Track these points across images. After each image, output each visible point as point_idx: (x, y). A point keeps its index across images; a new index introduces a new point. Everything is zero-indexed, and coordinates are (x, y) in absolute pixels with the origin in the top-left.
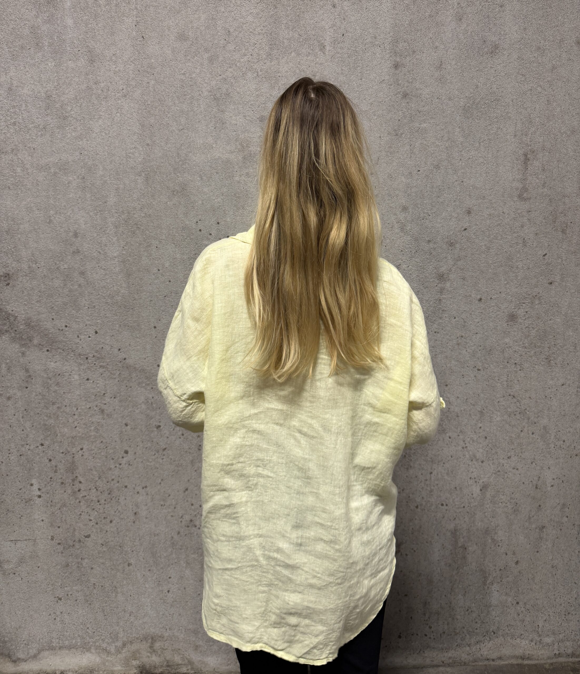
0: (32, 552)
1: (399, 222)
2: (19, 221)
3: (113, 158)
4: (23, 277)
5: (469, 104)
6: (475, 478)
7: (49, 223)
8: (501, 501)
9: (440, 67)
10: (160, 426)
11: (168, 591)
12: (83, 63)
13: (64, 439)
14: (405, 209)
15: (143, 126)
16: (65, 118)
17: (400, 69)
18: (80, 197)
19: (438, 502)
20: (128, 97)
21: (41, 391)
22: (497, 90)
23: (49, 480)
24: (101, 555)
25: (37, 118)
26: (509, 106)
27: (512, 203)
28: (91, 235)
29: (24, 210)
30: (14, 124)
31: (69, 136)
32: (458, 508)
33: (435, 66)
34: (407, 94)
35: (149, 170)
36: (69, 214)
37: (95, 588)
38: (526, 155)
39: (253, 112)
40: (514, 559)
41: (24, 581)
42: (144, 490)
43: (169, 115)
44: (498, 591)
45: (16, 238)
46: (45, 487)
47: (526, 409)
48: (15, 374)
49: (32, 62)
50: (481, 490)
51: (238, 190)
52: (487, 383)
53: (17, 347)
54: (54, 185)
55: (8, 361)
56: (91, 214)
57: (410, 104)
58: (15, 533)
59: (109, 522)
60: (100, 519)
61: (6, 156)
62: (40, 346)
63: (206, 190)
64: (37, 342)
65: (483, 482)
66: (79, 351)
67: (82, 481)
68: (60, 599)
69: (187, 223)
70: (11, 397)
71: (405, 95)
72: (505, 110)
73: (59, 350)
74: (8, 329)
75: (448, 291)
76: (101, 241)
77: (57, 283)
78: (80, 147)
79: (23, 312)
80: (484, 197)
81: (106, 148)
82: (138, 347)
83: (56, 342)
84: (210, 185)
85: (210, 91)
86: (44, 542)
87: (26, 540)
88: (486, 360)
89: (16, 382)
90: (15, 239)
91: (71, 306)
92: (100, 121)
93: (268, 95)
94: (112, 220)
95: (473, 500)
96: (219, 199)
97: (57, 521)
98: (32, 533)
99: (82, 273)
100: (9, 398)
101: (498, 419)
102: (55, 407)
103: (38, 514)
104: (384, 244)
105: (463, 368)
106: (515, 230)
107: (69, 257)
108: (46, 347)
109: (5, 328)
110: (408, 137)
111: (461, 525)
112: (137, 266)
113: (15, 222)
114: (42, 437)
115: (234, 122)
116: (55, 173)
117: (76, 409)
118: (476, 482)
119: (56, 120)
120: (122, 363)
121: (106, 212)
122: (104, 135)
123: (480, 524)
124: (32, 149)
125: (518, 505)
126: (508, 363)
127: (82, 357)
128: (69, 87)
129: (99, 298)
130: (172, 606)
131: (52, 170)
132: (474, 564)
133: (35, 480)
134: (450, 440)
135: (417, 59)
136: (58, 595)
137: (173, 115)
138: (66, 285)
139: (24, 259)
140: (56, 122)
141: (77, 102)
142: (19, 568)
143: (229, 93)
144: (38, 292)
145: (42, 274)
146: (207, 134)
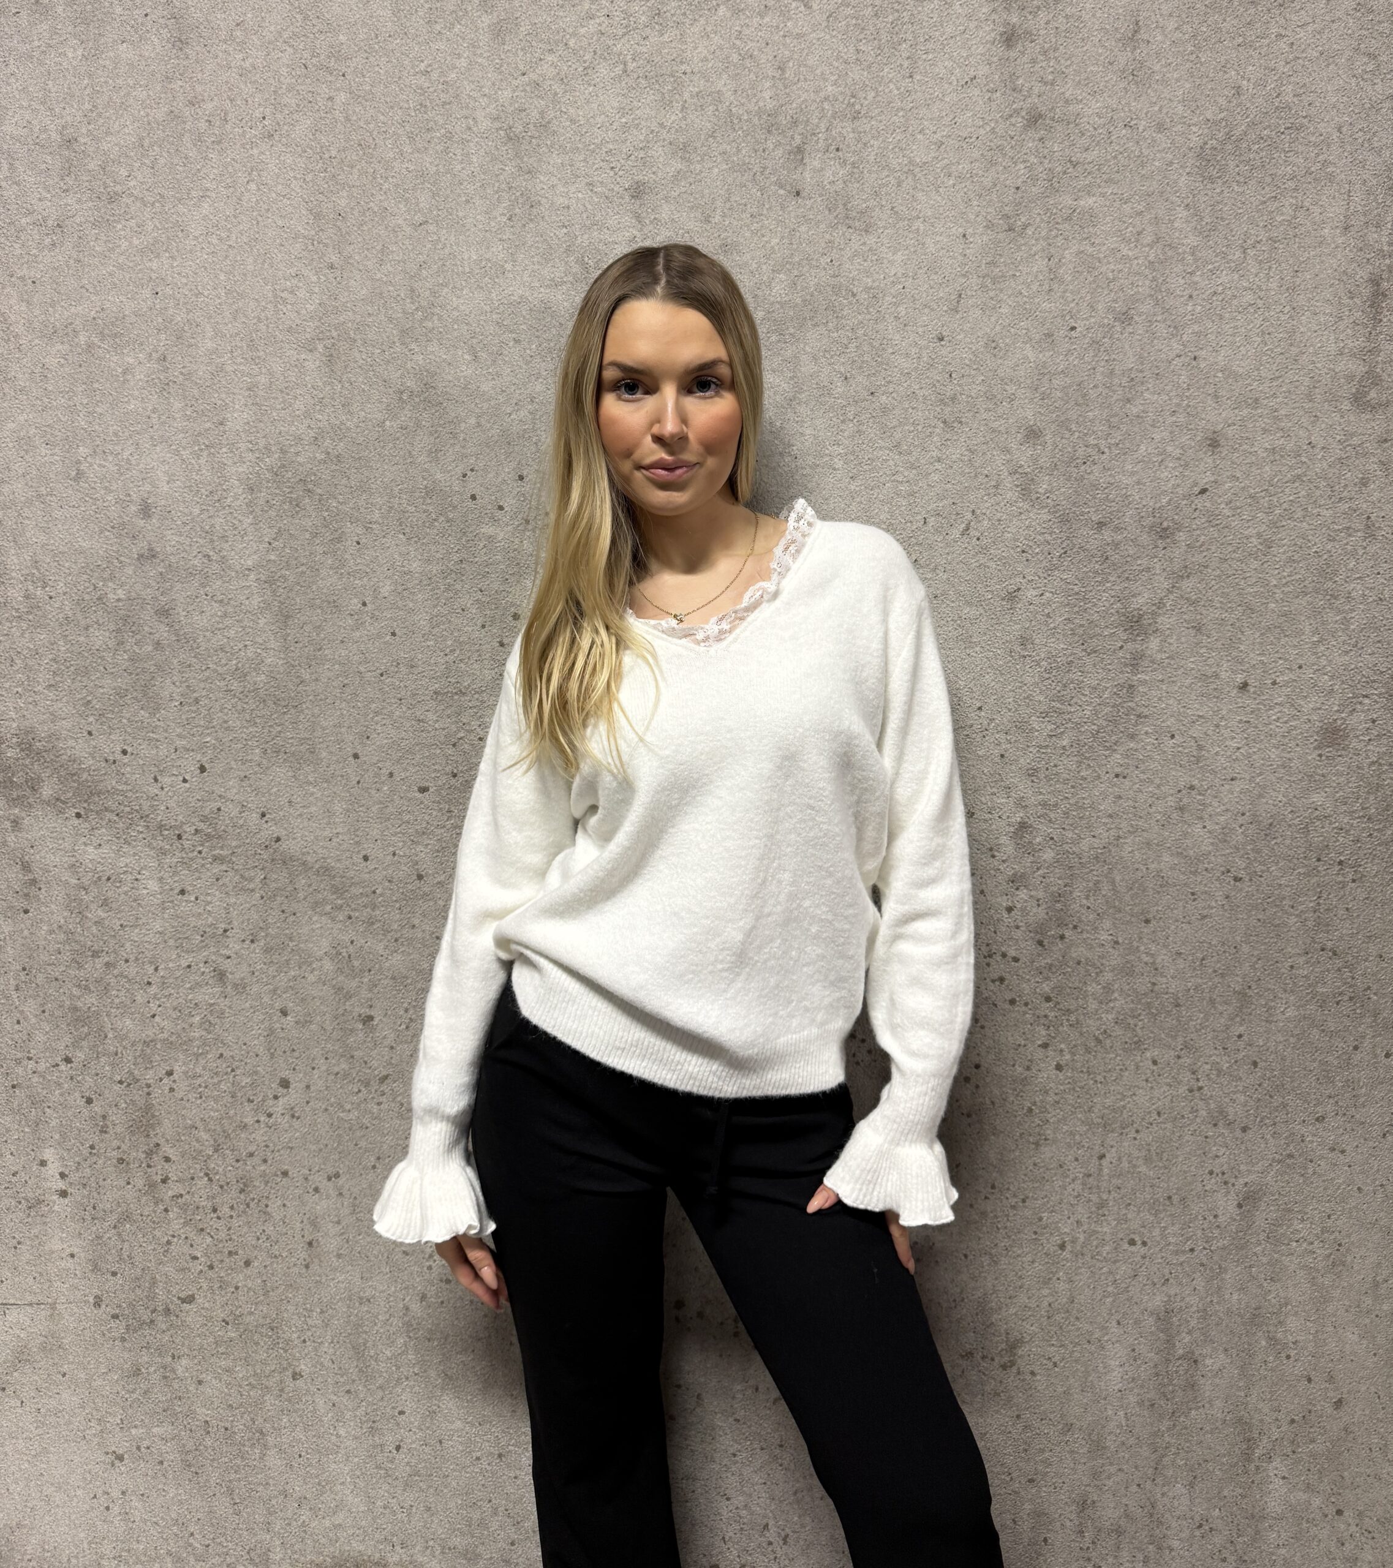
0: (45, 1337)
1: (1016, 472)
3: (241, 304)
4: (11, 622)
5: (1214, 142)
6: (1223, 1173)
7: (75, 480)
8: (1298, 1236)
9: (1133, 38)
10: (371, 1018)
11: (398, 1448)
12: (159, 49)
13: (124, 1048)
14: (1033, 434)
15: (318, 216)
16: (113, 198)
17: (1019, 47)
18: (154, 411)
19: (1121, 1235)
20: (277, 138)
21: (62, 921)
22: (1295, 99)
23: (86, 1152)
24: (221, 1350)
25: (40, 200)
26: (1329, 145)
27: (1336, 417)
28: (186, 511)
29: (11, 445)
32: (1176, 1253)
33: (1118, 36)
34: (1040, 116)
35: (335, 334)
36: (126, 455)
37: (208, 1432)
38: (1375, 282)
39: (612, 173)
40: (1331, 1394)
41: (28, 1409)
42: (330, 1184)
43: (386, 186)
44: (1284, 1478)
46: (77, 1169)
47: (1369, 988)
49: (24, 48)
50: (1240, 1206)
52: (1260, 917)
54: (88, 378)
56: (185, 454)
57: (1049, 144)
59: (242, 1264)
60: (218, 1256)
62: (57, 803)
63: (485, 387)
64: (51, 792)
65: (1246, 1184)
66: (159, 818)
67: (173, 1158)
68: (121, 1458)
69: (439, 476)
71: (1034, 119)
72: (1318, 155)
73: (108, 815)
75: (1153, 662)
76: (212, 526)
77: (100, 638)
78: (154, 276)
79: (13, 714)
80: (1257, 400)
81: (223, 277)
82: (313, 809)
83: (99, 794)
84: (498, 375)
85: (497, 119)
86: (76, 1310)
87: (31, 1305)
88: (1258, 851)
91: (135, 698)
92: (206, 206)
93: (654, 126)
94: (241, 469)
95: (1216, 1232)
96: (522, 413)
97: (110, 1259)
98: (46, 1287)
99: (164, 613)
101: (1290, 1013)
102: (99, 962)
103: (61, 1240)
104: (973, 533)
105: (1195, 873)
106: (1345, 494)
107: (130, 571)
108: (73, 806)
110: (1043, 234)
111: (1183, 1299)
112: (305, 593)
114: (67, 1040)
116: (90, 346)
117: (153, 967)
118: (1226, 1183)
119: (90, 204)
120: (271, 851)
121: (224, 450)
122: (215, 240)
123: (1235, 1297)
124: (30, 281)
125: (1342, 1249)
126: (1319, 860)
127: (166, 832)
128: (122, 116)
129: (208, 678)
130: (407, 1485)
131: (81, 338)
132: (1218, 1403)
133: (52, 1150)
134: (1155, 1068)
135: (1067, 17)
136: (113, 1448)
137: (397, 186)
138: (123, 643)
139: (14, 574)
140: (90, 209)
141: (143, 155)
142: (15, 1374)
143: (549, 123)
144: (51, 660)
145: (61, 616)
146: (488, 234)
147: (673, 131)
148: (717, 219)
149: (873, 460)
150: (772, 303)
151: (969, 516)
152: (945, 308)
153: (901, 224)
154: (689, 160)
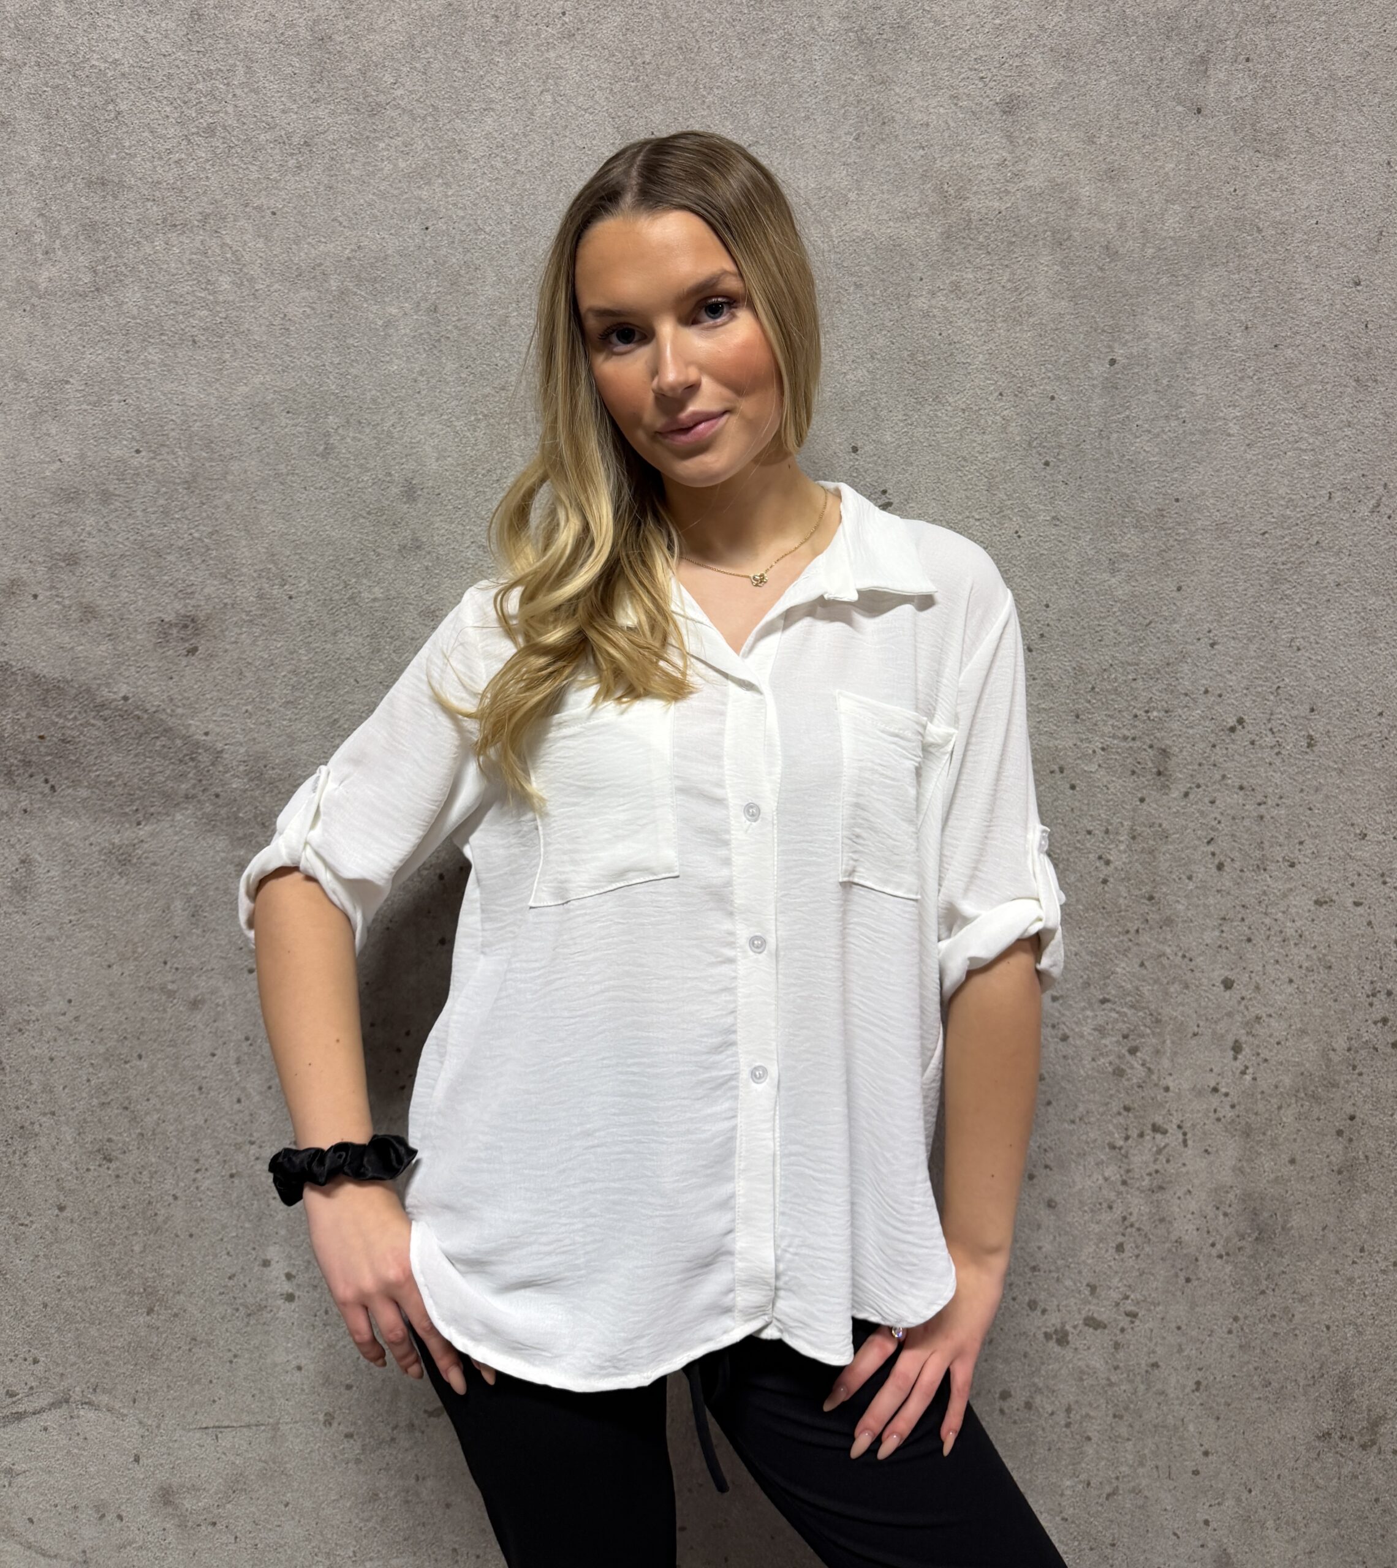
0: (265, 1462)
2: (228, 450)
3: (529, 243)
4: (241, 627)
7: (323, 456)
16: (375, 111)
18: (422, 373)
20: (579, 38)
25: (284, 112)
28: (458, 493)
29: (242, 413)
30: (210, 130)
31: (385, 172)
36: (386, 426)
39: (981, 85)
41: (243, 1545)
43: (710, 99)
45: (217, 502)
46: (307, 1268)
48: (214, 930)
51: (924, 341)
53: (220, 845)
54: (340, 332)
55: (193, 890)
56: (458, 424)
58: (216, 1406)
61: (183, 238)
70: (203, 1001)
74: (194, 792)
77: (351, 644)
78: (423, 207)
81: (508, 210)
85: (847, 18)
86: (302, 1430)
87: (248, 1426)
89: (218, 953)
90: (216, 507)
92: (489, 121)
93: (1033, 29)
97: (345, 1370)
98: (267, 1405)
100: (195, 1005)
103: (287, 1351)
104: (1382, 509)
107: (389, 565)
109: (183, 786)
113: (213, 451)
115: (920, 116)
116: (343, 292)
119: (346, 117)
121: (505, 420)
122: (499, 164)
124: (268, 212)
128: (388, 8)
131: (332, 282)
133: (274, 1250)
137: (722, 98)
138: (379, 651)
139: (244, 570)
140: (346, 123)
141: (413, 58)
142: (229, 1506)
143: (908, 23)
144: (289, 672)
145: (303, 619)
146: (830, 158)
147: (1056, 34)
148: (1103, 139)
149: (1274, 424)
150: (1164, 239)
151: (1380, 489)
152: (1363, 248)
153: (1317, 148)
154: (1073, 71)
